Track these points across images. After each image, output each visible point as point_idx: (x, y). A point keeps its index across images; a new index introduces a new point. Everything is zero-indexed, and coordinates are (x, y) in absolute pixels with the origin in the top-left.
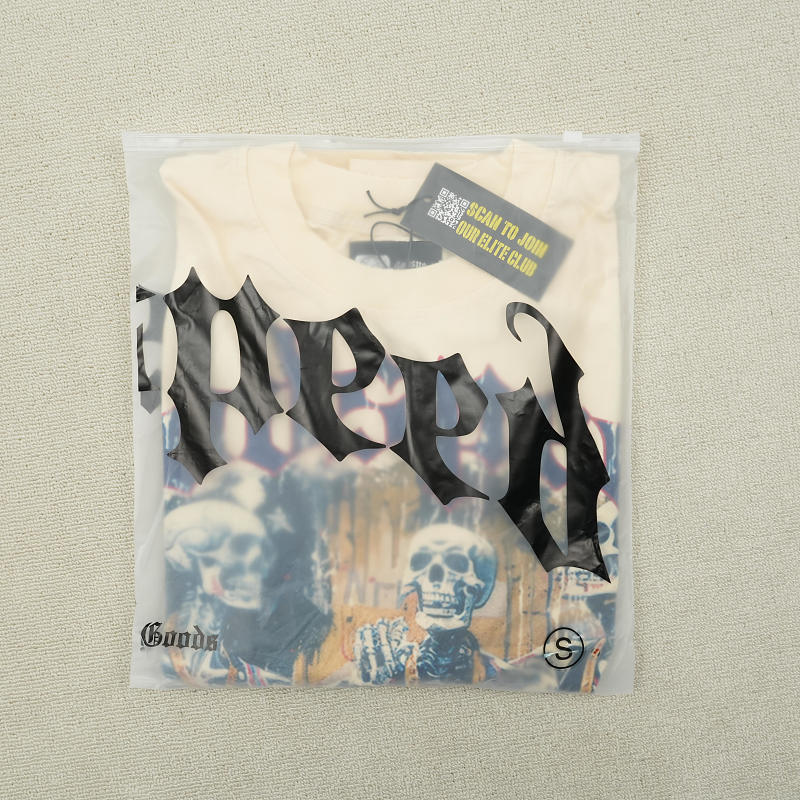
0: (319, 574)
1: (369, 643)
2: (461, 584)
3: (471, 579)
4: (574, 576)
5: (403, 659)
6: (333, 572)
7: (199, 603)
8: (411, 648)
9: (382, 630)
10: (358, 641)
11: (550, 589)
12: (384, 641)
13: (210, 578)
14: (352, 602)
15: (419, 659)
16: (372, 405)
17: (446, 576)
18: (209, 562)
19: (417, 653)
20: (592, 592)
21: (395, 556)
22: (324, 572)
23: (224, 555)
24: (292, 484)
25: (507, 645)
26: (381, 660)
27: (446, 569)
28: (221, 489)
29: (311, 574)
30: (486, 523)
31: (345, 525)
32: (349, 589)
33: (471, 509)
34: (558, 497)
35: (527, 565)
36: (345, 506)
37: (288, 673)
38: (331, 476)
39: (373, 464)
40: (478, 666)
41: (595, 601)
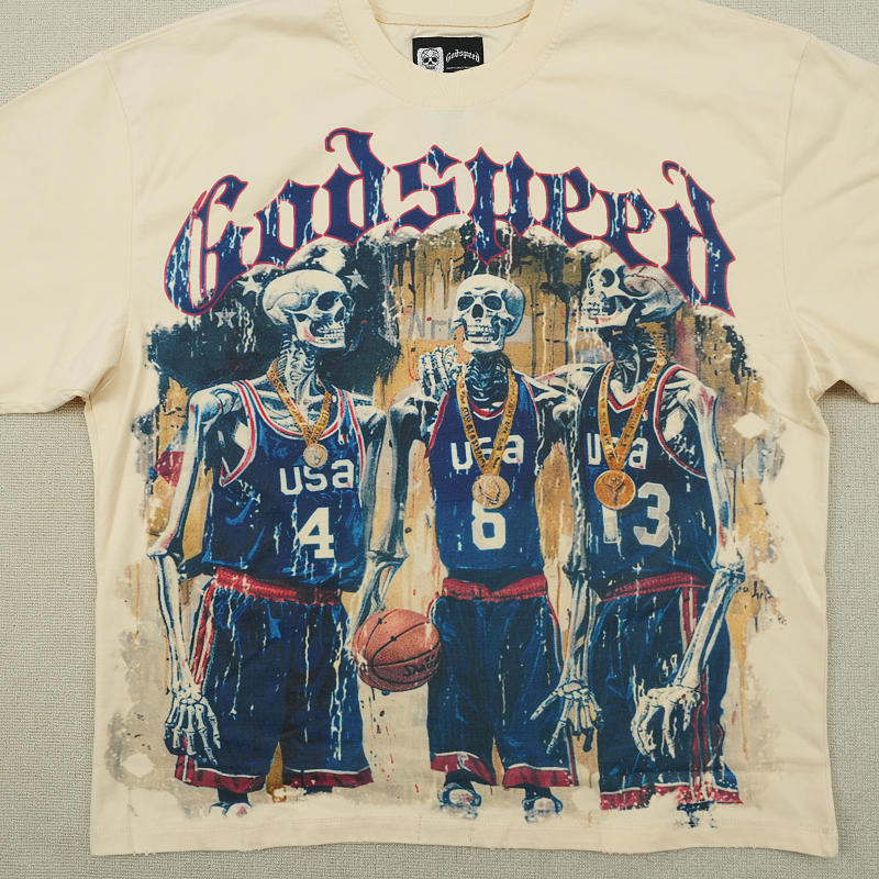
0: (389, 317)
1: (429, 366)
2: (497, 318)
3: (503, 314)
4: (586, 312)
5: (455, 375)
6: (399, 315)
7: (293, 348)
8: (460, 367)
9: (439, 356)
10: (421, 365)
11: (567, 321)
12: (440, 364)
13: (302, 329)
14: (415, 336)
15: (467, 375)
16: (426, 188)
17: (485, 313)
18: (302, 318)
19: (465, 371)
20: (602, 324)
21: (445, 301)
22: (393, 315)
23: (313, 312)
24: (366, 251)
25: (534, 364)
26: (438, 378)
27: (485, 308)
28: (309, 261)
29: (382, 318)
30: (515, 272)
31: (407, 279)
32: (411, 327)
33: (504, 263)
34: (573, 251)
35: (549, 303)
36: (407, 265)
37: (369, 392)
38: (395, 243)
39: (427, 231)
40: (512, 381)
41: (605, 333)
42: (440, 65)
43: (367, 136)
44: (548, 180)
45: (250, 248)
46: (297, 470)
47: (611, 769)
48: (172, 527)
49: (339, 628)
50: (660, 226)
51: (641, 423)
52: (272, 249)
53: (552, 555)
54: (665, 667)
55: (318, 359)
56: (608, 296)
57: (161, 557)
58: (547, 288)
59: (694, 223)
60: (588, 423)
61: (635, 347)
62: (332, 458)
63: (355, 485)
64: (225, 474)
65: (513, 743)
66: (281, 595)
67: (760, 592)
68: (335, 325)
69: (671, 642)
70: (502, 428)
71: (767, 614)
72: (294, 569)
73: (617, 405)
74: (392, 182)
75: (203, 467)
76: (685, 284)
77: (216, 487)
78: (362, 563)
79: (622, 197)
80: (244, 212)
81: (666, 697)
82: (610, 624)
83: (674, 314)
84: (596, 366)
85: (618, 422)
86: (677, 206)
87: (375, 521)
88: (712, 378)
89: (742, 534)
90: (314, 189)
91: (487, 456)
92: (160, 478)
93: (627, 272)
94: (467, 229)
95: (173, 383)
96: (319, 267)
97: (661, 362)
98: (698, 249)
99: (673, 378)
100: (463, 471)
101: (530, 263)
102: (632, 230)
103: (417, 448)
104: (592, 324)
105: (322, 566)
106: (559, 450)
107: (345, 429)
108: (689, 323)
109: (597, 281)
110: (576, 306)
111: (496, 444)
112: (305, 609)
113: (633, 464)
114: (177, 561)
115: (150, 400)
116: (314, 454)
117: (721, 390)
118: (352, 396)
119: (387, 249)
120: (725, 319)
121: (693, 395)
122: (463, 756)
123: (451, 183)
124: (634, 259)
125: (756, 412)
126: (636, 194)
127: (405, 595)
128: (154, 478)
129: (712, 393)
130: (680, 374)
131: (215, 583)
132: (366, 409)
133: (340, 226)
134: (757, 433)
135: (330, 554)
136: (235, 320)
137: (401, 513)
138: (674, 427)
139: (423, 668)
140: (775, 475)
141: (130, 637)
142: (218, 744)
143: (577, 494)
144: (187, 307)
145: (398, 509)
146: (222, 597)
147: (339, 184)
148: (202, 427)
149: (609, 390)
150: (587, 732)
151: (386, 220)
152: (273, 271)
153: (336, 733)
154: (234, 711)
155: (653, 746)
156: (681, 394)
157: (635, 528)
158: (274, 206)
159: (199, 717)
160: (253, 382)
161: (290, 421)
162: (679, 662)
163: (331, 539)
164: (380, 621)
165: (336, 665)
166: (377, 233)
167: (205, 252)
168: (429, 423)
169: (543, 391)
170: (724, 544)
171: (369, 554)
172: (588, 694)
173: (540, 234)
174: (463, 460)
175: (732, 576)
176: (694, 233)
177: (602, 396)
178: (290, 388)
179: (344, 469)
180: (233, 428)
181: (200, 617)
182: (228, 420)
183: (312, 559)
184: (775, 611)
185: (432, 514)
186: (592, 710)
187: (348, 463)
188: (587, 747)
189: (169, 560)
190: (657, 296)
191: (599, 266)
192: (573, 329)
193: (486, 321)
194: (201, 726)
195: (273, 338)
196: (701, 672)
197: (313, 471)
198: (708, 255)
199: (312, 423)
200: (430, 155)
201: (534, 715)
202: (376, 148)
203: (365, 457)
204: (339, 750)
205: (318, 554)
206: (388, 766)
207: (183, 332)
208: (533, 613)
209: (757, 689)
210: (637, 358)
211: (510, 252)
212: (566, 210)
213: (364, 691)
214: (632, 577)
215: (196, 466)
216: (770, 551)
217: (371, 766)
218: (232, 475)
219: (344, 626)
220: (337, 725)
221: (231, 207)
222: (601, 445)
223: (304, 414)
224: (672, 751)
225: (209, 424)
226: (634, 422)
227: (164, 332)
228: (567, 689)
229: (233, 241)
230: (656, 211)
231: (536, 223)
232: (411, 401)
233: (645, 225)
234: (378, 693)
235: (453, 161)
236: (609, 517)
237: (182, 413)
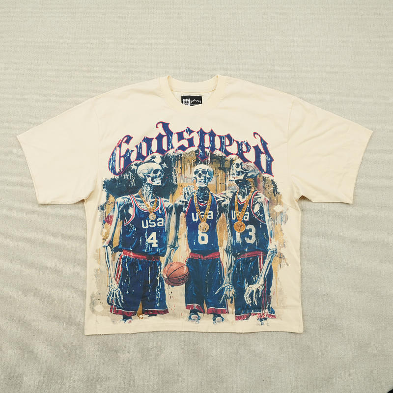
1: (186, 191)
2: (205, 177)
3: (207, 176)
4: (231, 175)
5: (193, 193)
6: (177, 176)
7: (146, 185)
9: (188, 188)
11: (226, 178)
12: (189, 190)
13: (149, 180)
14: (182, 182)
15: (197, 194)
18: (149, 176)
19: (196, 192)
20: (236, 179)
21: (191, 172)
22: (175, 176)
23: (152, 175)
24: (167, 157)
25: (216, 190)
26: (188, 194)
27: (202, 174)
28: (151, 160)
29: (172, 177)
30: (211, 164)
31: (179, 165)
32: (181, 179)
33: (208, 161)
34: (228, 158)
35: (220, 173)
36: (179, 161)
37: (168, 198)
38: (176, 155)
39: (185, 152)
40: (210, 195)
41: (237, 182)
42: (189, 104)
43: (168, 124)
44: (220, 137)
45: (134, 156)
46: (147, 221)
47: (238, 308)
48: (110, 238)
49: (159, 267)
50: (253, 151)
51: (247, 208)
52: (140, 156)
53: (221, 246)
54: (254, 279)
55: (153, 188)
56: (238, 171)
57: (106, 247)
58: (220, 168)
59: (262, 150)
60: (232, 208)
61: (245, 186)
62: (157, 217)
63: (164, 225)
64: (126, 222)
65: (210, 301)
66: (142, 258)
67: (281, 257)
68: (158, 179)
69: (256, 271)
70: (207, 209)
71: (283, 263)
72: (146, 250)
73: (240, 202)
74: (175, 137)
75: (119, 220)
76: (260, 168)
77: (123, 226)
78: (166, 248)
79: (242, 142)
80: (132, 146)
81: (254, 287)
82: (238, 266)
83: (257, 176)
84: (234, 191)
85: (240, 207)
86: (258, 145)
87: (170, 236)
88: (268, 195)
89: (276, 239)
90: (153, 139)
91: (203, 217)
92: (106, 223)
93: (243, 164)
94: (197, 151)
95: (111, 195)
96: (154, 162)
97: (253, 190)
98: (263, 158)
99: (256, 195)
100: (196, 221)
101: (215, 161)
102: (245, 152)
103: (182, 215)
104: (233, 179)
105: (154, 249)
106: (223, 215)
107: (161, 209)
108: (261, 179)
109: (234, 166)
110: (228, 174)
111: (205, 214)
112: (149, 262)
113: (245, 219)
114: (111, 248)
115: (104, 200)
116: (152, 216)
117: (270, 198)
118: (163, 199)
119: (174, 156)
120: (271, 178)
121: (262, 199)
122: (195, 305)
123: (192, 138)
124: (245, 160)
125: (280, 205)
126: (246, 141)
127: (178, 258)
128: (105, 223)
129: (267, 199)
130: (258, 193)
131: (122, 254)
132: (167, 203)
133: (160, 150)
134: (280, 211)
135: (157, 246)
136: (129, 177)
137: (177, 234)
138: (257, 209)
139: (183, 279)
140: (286, 223)
141: (97, 270)
142: (123, 302)
143: (229, 228)
144: (115, 173)
145: (176, 232)
146: (124, 258)
147: (160, 138)
148: (119, 208)
149: (238, 198)
150: (231, 298)
151: (173, 148)
152: (140, 163)
153: (158, 299)
154: (128, 292)
155: (251, 302)
156: (259, 199)
157: (246, 238)
158: (141, 143)
159: (117, 294)
160: (134, 195)
161: (145, 206)
162: (258, 277)
163: (157, 241)
164: (171, 265)
165: (158, 278)
166: (171, 152)
167: (120, 157)
168: (186, 207)
169: (219, 198)
170: (271, 243)
171: (168, 246)
172: (232, 286)
173: (218, 153)
174: (195, 218)
175: (273, 252)
176: (262, 153)
177: (236, 200)
178: (145, 197)
179: (161, 221)
180: (128, 209)
181: (118, 264)
182: (127, 206)
183: (151, 247)
184: (286, 262)
185: (186, 234)
186: (233, 291)
187: (162, 219)
188: (231, 302)
189: (109, 247)
190: (252, 171)
191: (235, 162)
192: (228, 180)
193: (202, 178)
194: (118, 296)
195: (140, 182)
196: (265, 280)
197: (152, 221)
198: (266, 159)
199: (151, 207)
200: (186, 130)
201: (216, 293)
202: (171, 127)
203: (167, 217)
204: (159, 303)
205: (153, 246)
206: (173, 308)
207: (114, 180)
208: (216, 263)
209: (281, 285)
210: (246, 189)
211: (209, 158)
212: (226, 146)
213: (166, 286)
214: (245, 252)
215: (117, 220)
216: (284, 245)
217: (168, 308)
218: (128, 222)
219: (160, 267)
220: (158, 296)
221: (128, 144)
222: (235, 214)
223: (149, 204)
224: (256, 303)
225: (121, 207)
226: (245, 207)
227: (108, 180)
228: (226, 285)
229: (128, 154)
230: (251, 146)
231: (217, 149)
232: (181, 201)
233: (248, 150)
234: (170, 286)
235: (193, 131)
236: (238, 235)
237: (113, 204)
